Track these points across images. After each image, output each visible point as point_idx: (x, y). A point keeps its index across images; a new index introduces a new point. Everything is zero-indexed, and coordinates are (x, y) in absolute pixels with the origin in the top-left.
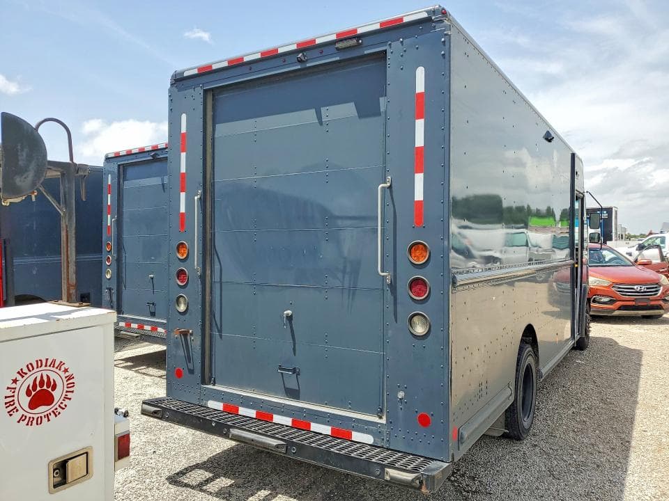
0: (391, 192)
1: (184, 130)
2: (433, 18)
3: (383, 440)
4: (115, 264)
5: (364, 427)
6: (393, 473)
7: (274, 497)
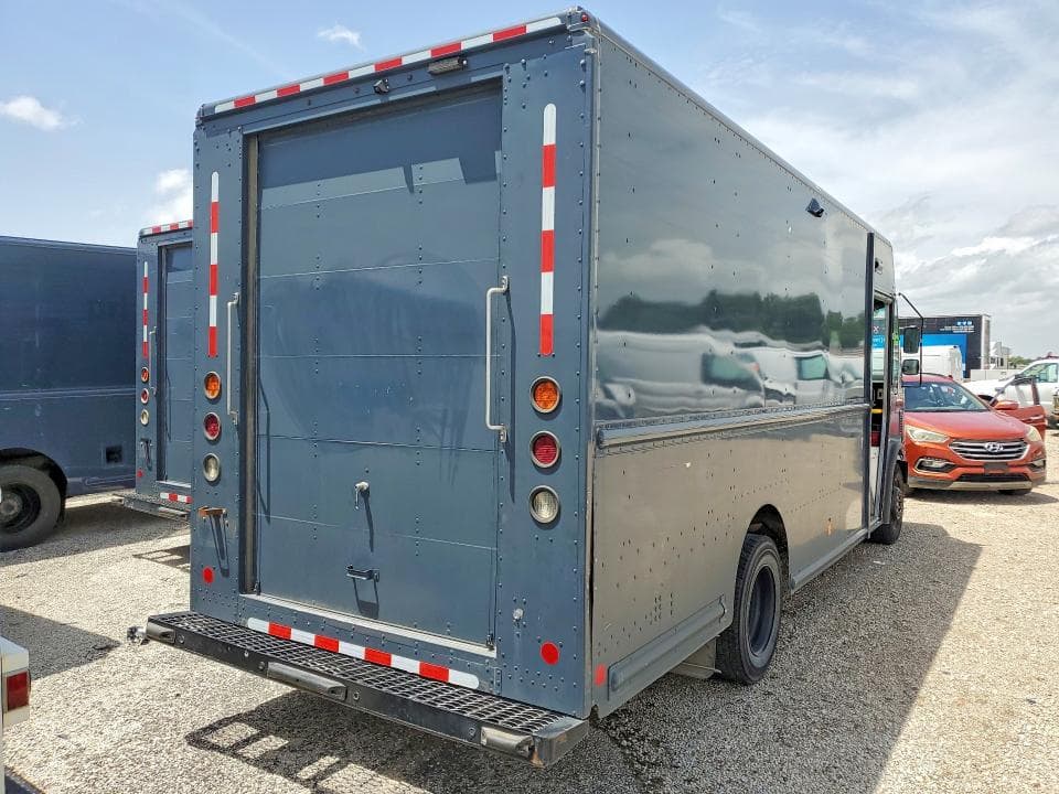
0: (508, 300)
1: (215, 198)
2: (569, 27)
3: (492, 682)
4: (154, 402)
5: (466, 662)
6: (491, 733)
7: (342, 768)
